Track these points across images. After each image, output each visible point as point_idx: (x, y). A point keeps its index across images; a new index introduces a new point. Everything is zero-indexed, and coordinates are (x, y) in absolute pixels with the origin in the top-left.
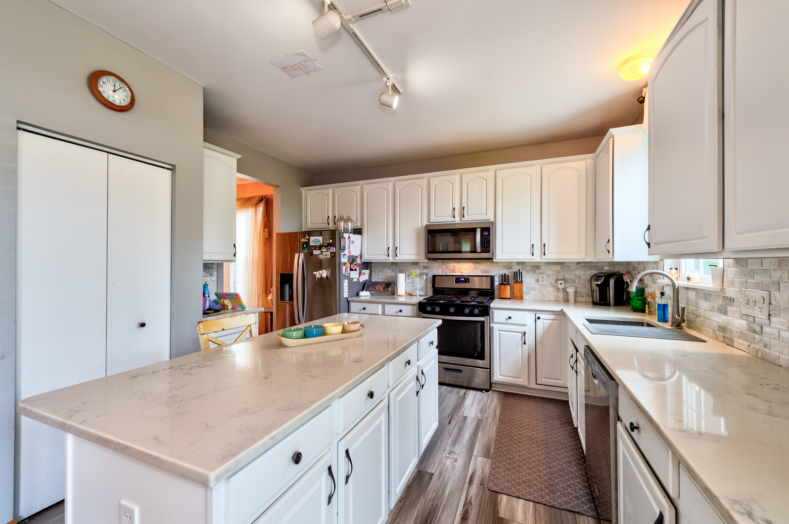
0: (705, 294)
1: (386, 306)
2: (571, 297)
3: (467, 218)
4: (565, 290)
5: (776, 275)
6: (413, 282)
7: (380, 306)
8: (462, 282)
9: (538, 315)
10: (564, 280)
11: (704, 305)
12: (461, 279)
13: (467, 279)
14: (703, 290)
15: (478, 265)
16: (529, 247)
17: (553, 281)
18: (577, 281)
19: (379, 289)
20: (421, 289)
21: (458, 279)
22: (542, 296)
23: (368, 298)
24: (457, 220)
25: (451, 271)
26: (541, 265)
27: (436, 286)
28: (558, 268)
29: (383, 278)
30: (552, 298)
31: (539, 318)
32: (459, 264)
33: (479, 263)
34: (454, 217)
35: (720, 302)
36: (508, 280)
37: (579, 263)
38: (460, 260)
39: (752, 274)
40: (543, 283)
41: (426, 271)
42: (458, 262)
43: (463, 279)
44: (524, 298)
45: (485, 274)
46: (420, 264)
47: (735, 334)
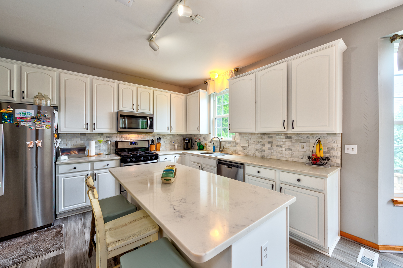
0: (229, 142)
1: (95, 163)
2: (176, 148)
3: (140, 111)
4: (174, 145)
5: (250, 137)
6: (100, 146)
7: (89, 164)
8: (134, 144)
9: (175, 156)
10: (174, 141)
11: (228, 145)
12: (133, 143)
13: (136, 143)
14: (228, 141)
15: (140, 135)
16: (166, 127)
17: (170, 142)
18: (177, 141)
19: (75, 154)
20: (105, 151)
21: (131, 143)
22: (166, 148)
23: (66, 161)
24: (135, 111)
25: (125, 139)
26: (166, 135)
27: (118, 148)
28: (171, 136)
29: (71, 145)
30: (169, 149)
31: (176, 157)
32: (130, 135)
33: (140, 134)
34: (134, 109)
35: (234, 144)
36: (154, 142)
37: (177, 134)
38: (130, 133)
39: (243, 137)
40: (166, 143)
41: (108, 139)
42: (129, 134)
43: (134, 143)
44: (161, 150)
45: (143, 140)
46: (104, 135)
47: (239, 151)
